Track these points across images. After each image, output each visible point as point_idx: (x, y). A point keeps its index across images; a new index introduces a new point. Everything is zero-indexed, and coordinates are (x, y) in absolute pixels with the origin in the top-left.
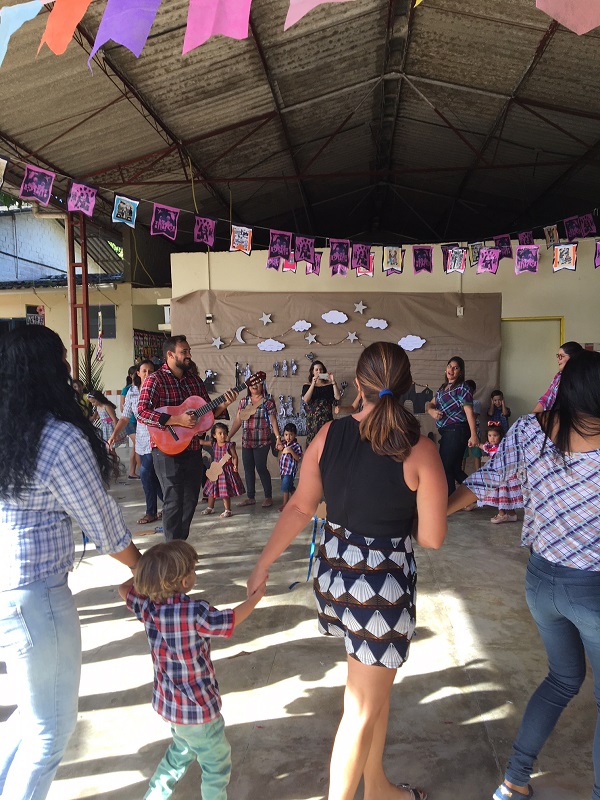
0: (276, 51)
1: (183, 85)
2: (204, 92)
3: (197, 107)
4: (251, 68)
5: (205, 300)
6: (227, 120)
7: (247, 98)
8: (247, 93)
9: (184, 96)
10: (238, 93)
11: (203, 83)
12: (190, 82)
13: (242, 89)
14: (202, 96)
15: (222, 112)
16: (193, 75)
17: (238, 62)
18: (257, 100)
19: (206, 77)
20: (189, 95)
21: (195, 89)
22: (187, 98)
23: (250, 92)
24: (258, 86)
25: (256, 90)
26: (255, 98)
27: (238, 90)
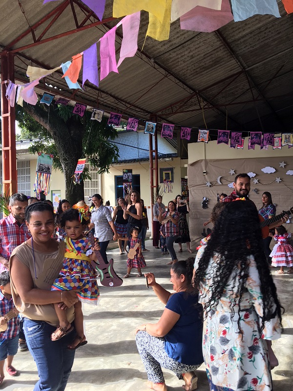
0: (237, 43)
1: (193, 66)
2: (204, 68)
3: (202, 75)
4: (225, 53)
5: (203, 164)
6: (219, 78)
7: (226, 67)
8: (225, 64)
9: (195, 71)
10: (221, 65)
11: (203, 64)
12: (196, 64)
13: (223, 63)
14: (204, 69)
15: (215, 75)
16: (197, 61)
17: (217, 52)
18: (232, 67)
19: (203, 61)
20: (197, 70)
21: (199, 67)
22: (196, 72)
23: (227, 64)
24: (230, 61)
25: (230, 62)
26: (231, 66)
27: (221, 64)
